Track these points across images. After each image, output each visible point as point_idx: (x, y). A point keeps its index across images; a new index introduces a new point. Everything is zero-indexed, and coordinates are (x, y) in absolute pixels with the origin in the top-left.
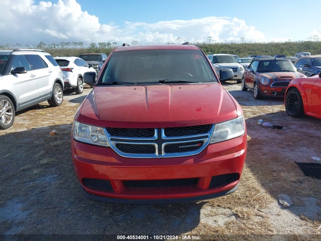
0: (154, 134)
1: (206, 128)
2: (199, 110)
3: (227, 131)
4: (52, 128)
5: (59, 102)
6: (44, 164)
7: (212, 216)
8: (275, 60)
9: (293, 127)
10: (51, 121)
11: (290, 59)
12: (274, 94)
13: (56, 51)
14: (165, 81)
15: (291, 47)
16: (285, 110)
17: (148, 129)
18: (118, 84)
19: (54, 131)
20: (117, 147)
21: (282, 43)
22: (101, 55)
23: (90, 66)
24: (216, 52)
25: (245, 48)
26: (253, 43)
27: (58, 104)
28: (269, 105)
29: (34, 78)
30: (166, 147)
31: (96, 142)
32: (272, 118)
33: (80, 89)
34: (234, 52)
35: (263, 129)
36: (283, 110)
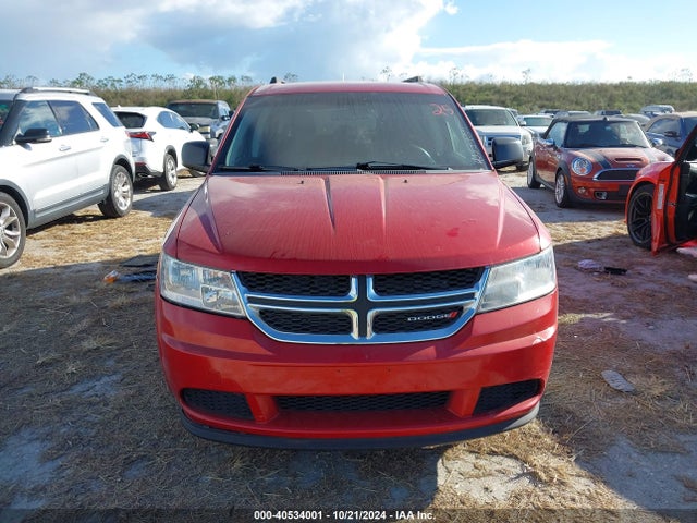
0: (349, 289)
1: (470, 276)
2: (453, 233)
3: (518, 284)
4: (107, 265)
5: (123, 208)
6: (90, 351)
7: (478, 477)
8: (605, 122)
9: (647, 271)
10: (107, 250)
11: (635, 119)
12: (600, 194)
13: (116, 93)
14: (370, 165)
15: (631, 92)
16: (626, 232)
17: (335, 277)
18: (261, 170)
19: (112, 274)
20: (264, 319)
21: (611, 85)
22: (216, 105)
23: (193, 128)
24: (467, 101)
25: (532, 93)
26: (550, 83)
27: (122, 212)
28: (590, 221)
29: (68, 152)
30: (377, 319)
31: (214, 304)
32: (598, 249)
33: (170, 178)
34: (508, 102)
35: (580, 274)
36: (621, 231)
